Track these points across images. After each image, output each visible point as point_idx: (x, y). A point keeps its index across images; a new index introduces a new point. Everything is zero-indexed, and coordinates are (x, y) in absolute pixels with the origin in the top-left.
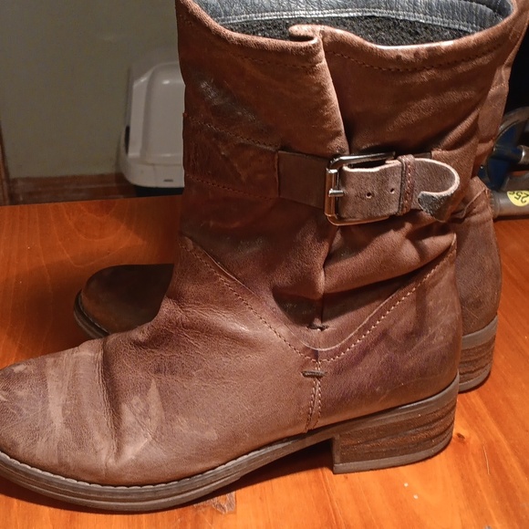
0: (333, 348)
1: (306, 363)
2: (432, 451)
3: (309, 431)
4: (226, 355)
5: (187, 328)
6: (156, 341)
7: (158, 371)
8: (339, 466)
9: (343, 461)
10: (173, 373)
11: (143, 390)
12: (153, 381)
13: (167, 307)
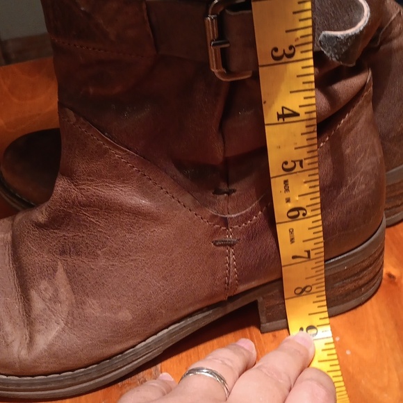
0: (244, 212)
1: (216, 232)
2: (363, 299)
3: (229, 298)
4: (130, 231)
5: (84, 206)
6: (56, 222)
7: (63, 253)
8: (266, 325)
9: (269, 320)
10: (78, 254)
11: (50, 273)
12: (59, 263)
13: (61, 185)
